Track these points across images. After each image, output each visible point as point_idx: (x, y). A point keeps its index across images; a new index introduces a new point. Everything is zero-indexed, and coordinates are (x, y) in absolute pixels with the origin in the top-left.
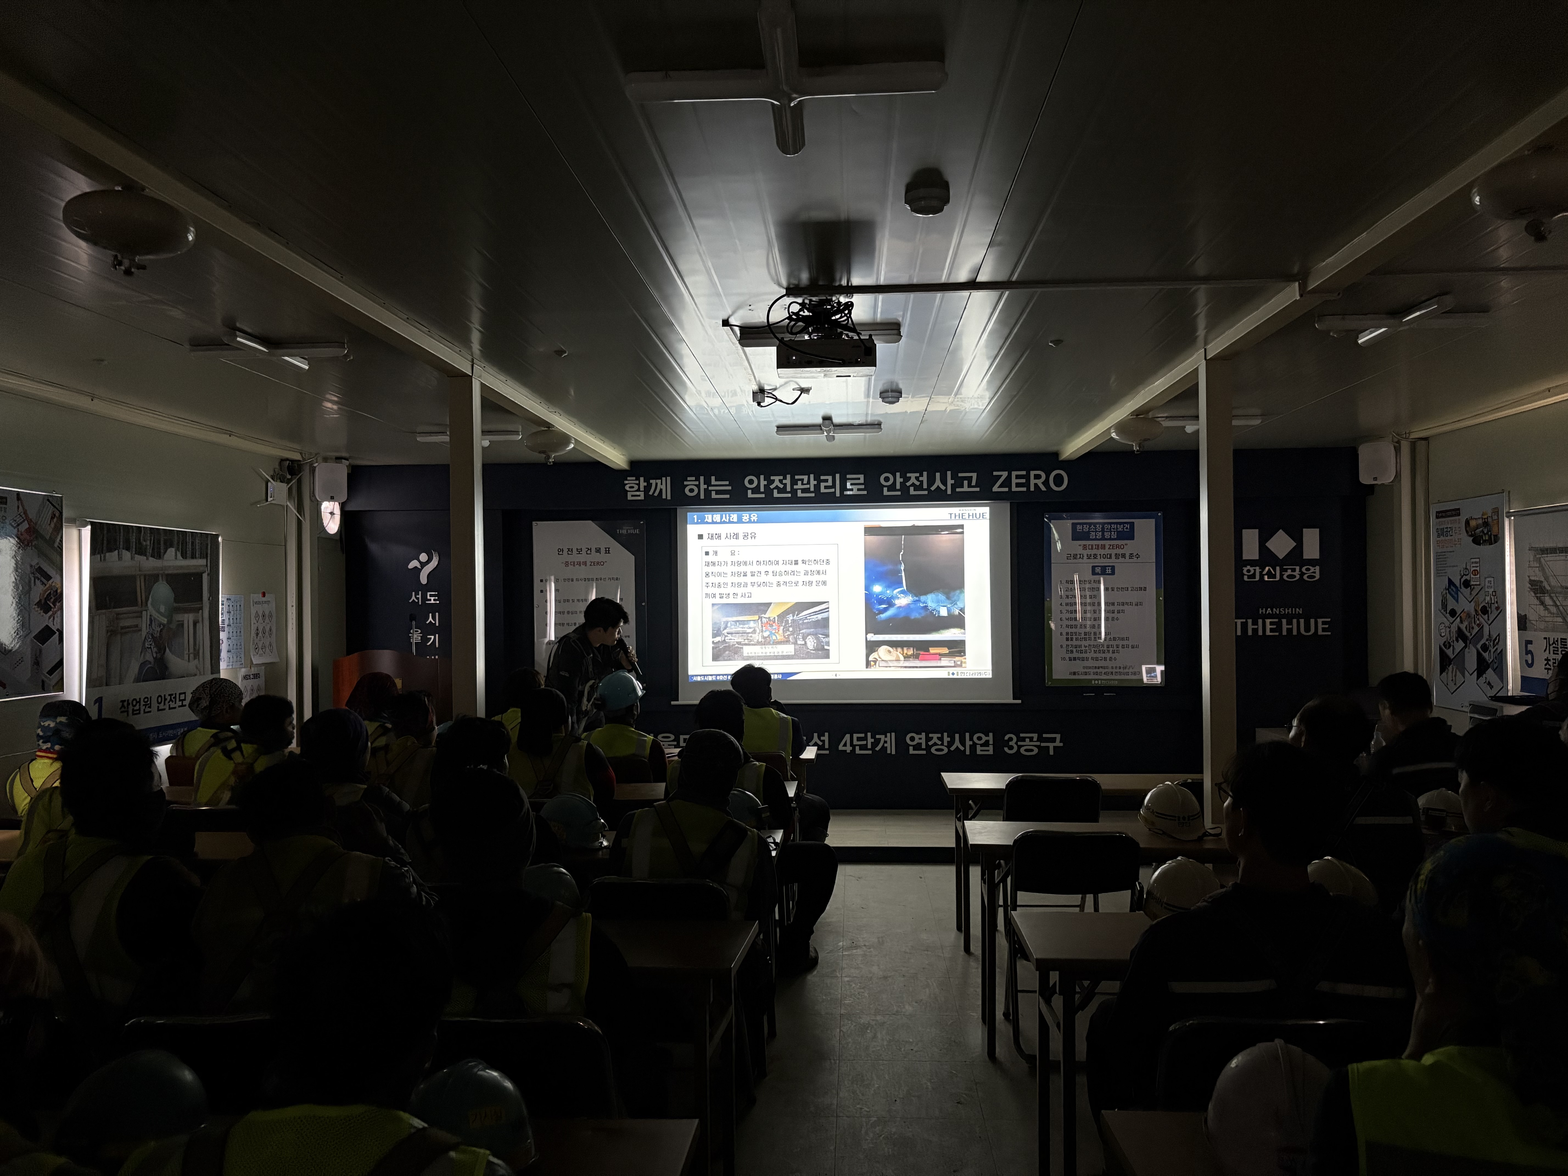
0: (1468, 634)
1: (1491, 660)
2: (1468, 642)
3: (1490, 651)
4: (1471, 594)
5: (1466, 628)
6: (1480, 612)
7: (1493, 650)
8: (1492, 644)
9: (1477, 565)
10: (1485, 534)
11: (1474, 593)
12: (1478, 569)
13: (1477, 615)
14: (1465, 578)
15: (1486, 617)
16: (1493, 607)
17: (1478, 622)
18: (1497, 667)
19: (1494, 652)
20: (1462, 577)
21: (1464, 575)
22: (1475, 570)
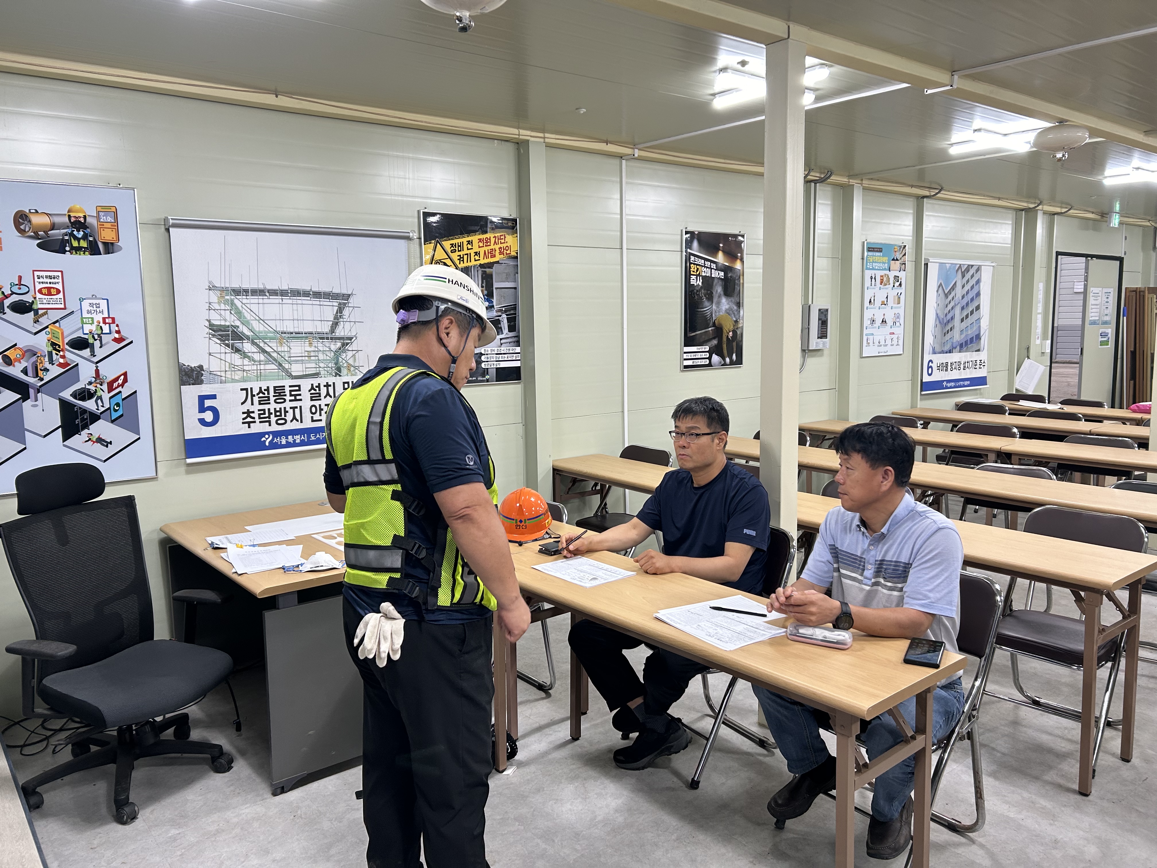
0: (30, 380)
1: (102, 409)
2: (32, 391)
3: (100, 398)
4: (36, 321)
5: (25, 371)
6: (67, 347)
7: (106, 396)
8: (105, 387)
9: (56, 280)
10: (78, 240)
11: (45, 321)
12: (59, 287)
13: (59, 351)
14: (14, 298)
15: (86, 352)
16: (105, 338)
17: (62, 361)
18: (122, 416)
19: (111, 398)
20: (7, 297)
21: (13, 293)
22: (49, 289)
